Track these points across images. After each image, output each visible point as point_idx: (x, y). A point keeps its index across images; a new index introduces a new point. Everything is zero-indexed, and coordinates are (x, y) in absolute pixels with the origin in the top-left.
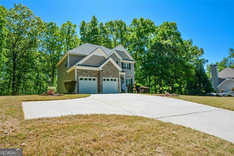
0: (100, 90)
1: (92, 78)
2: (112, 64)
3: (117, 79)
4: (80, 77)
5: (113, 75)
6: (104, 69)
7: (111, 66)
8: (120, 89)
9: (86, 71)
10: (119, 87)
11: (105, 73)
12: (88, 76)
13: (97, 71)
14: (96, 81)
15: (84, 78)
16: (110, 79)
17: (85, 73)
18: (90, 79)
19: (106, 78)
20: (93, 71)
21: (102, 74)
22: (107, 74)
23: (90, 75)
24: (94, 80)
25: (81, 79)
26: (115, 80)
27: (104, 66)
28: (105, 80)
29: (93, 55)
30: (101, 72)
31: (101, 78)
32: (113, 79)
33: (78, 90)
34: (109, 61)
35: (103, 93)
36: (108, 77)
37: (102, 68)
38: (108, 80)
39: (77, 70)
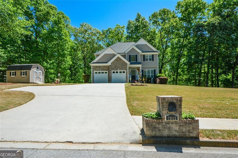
0: (110, 81)
1: (104, 72)
2: (121, 59)
3: (125, 71)
4: (95, 72)
5: (121, 68)
6: (113, 64)
7: (119, 61)
8: (127, 79)
9: (99, 67)
10: (127, 78)
11: (114, 67)
12: (101, 70)
13: (108, 66)
14: (107, 74)
15: (98, 72)
16: (119, 71)
17: (98, 68)
18: (103, 73)
19: (115, 71)
20: (104, 66)
21: (111, 68)
22: (116, 68)
23: (102, 70)
24: (106, 73)
25: (96, 73)
26: (124, 72)
27: (113, 62)
28: (114, 72)
29: (105, 54)
30: (110, 67)
31: (110, 72)
32: (122, 71)
33: (93, 80)
34: (117, 57)
35: (111, 83)
36: (117, 70)
37: (111, 63)
38: (117, 72)
39: (93, 66)
